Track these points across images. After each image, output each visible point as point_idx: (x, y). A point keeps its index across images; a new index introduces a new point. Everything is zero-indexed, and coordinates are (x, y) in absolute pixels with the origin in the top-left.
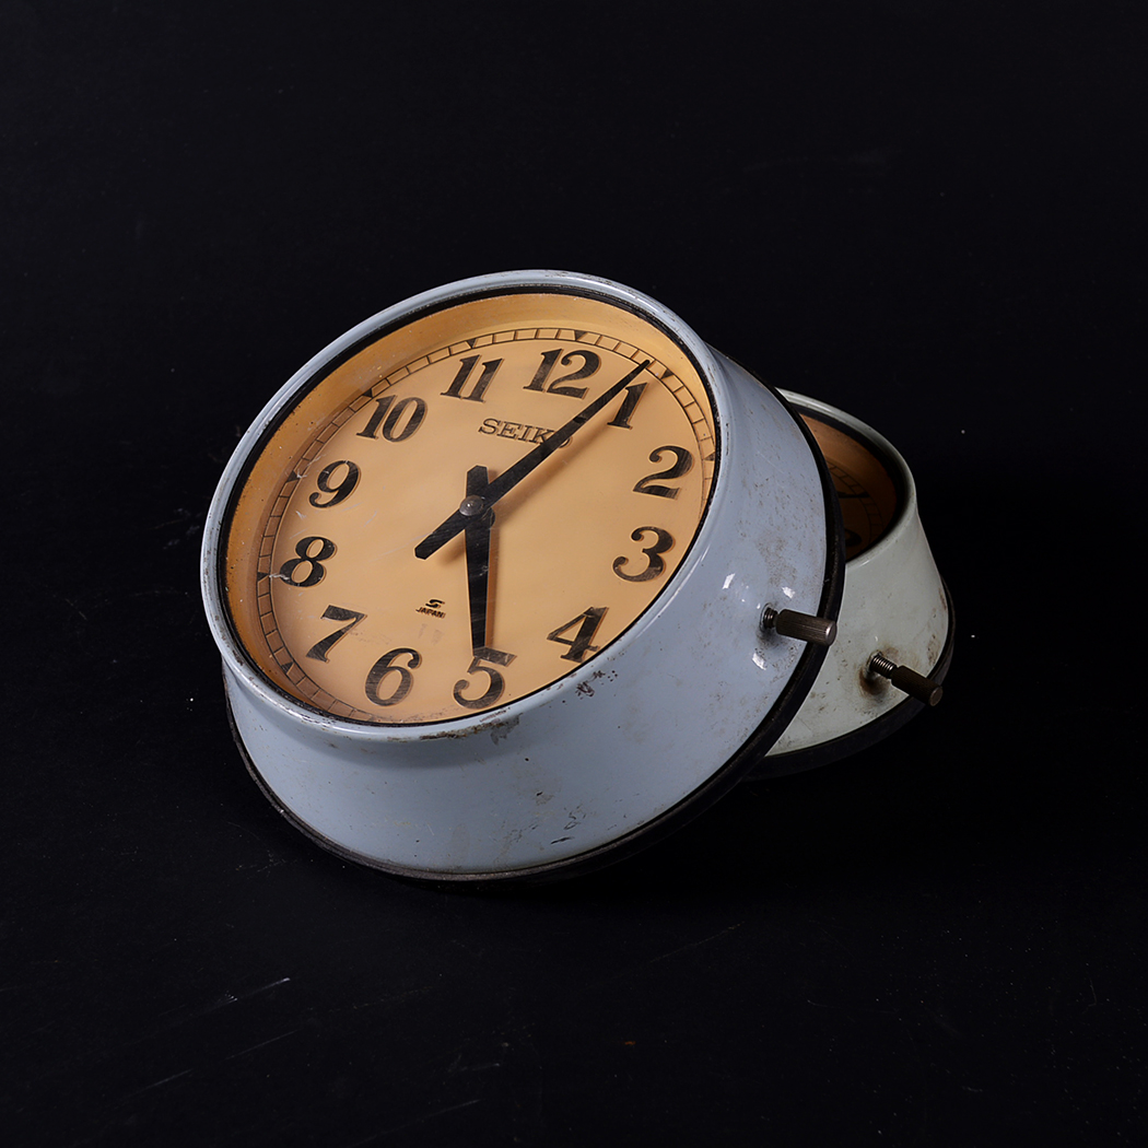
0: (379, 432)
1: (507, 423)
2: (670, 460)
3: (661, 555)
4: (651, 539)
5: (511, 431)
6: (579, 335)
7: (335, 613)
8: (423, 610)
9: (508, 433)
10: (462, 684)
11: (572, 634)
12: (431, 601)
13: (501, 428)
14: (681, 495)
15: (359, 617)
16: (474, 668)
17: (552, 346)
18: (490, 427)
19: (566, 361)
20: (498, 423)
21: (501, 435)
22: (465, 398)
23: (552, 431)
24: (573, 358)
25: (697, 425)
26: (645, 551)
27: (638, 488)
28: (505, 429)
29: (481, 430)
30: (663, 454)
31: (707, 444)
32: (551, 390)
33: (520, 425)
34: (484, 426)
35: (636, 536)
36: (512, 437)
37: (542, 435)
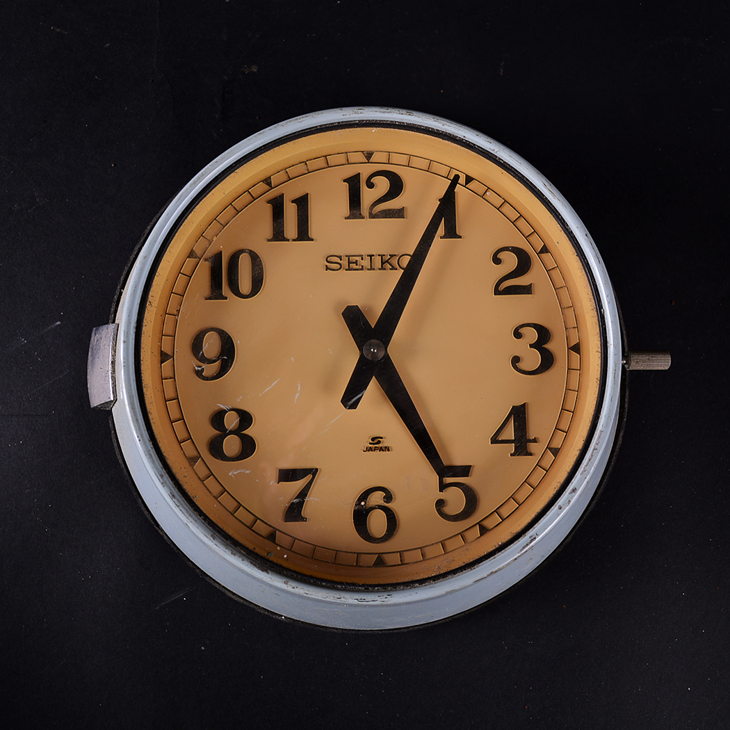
0: (226, 290)
1: (349, 256)
2: (511, 261)
3: (545, 346)
4: (532, 335)
5: (356, 263)
6: (369, 155)
7: (288, 475)
8: (370, 449)
9: (354, 266)
10: (440, 504)
11: (510, 433)
12: (373, 439)
13: (345, 262)
14: (536, 289)
15: (314, 472)
16: (443, 487)
17: (350, 171)
18: (333, 263)
19: (370, 185)
20: (340, 258)
21: (349, 269)
22: (294, 240)
23: (395, 255)
24: (375, 180)
25: (518, 223)
26: (531, 346)
27: (497, 292)
28: (349, 263)
29: (327, 268)
30: (501, 256)
31: (534, 238)
32: (372, 216)
33: (361, 256)
34: (328, 264)
35: (518, 335)
36: (362, 269)
37: (387, 261)
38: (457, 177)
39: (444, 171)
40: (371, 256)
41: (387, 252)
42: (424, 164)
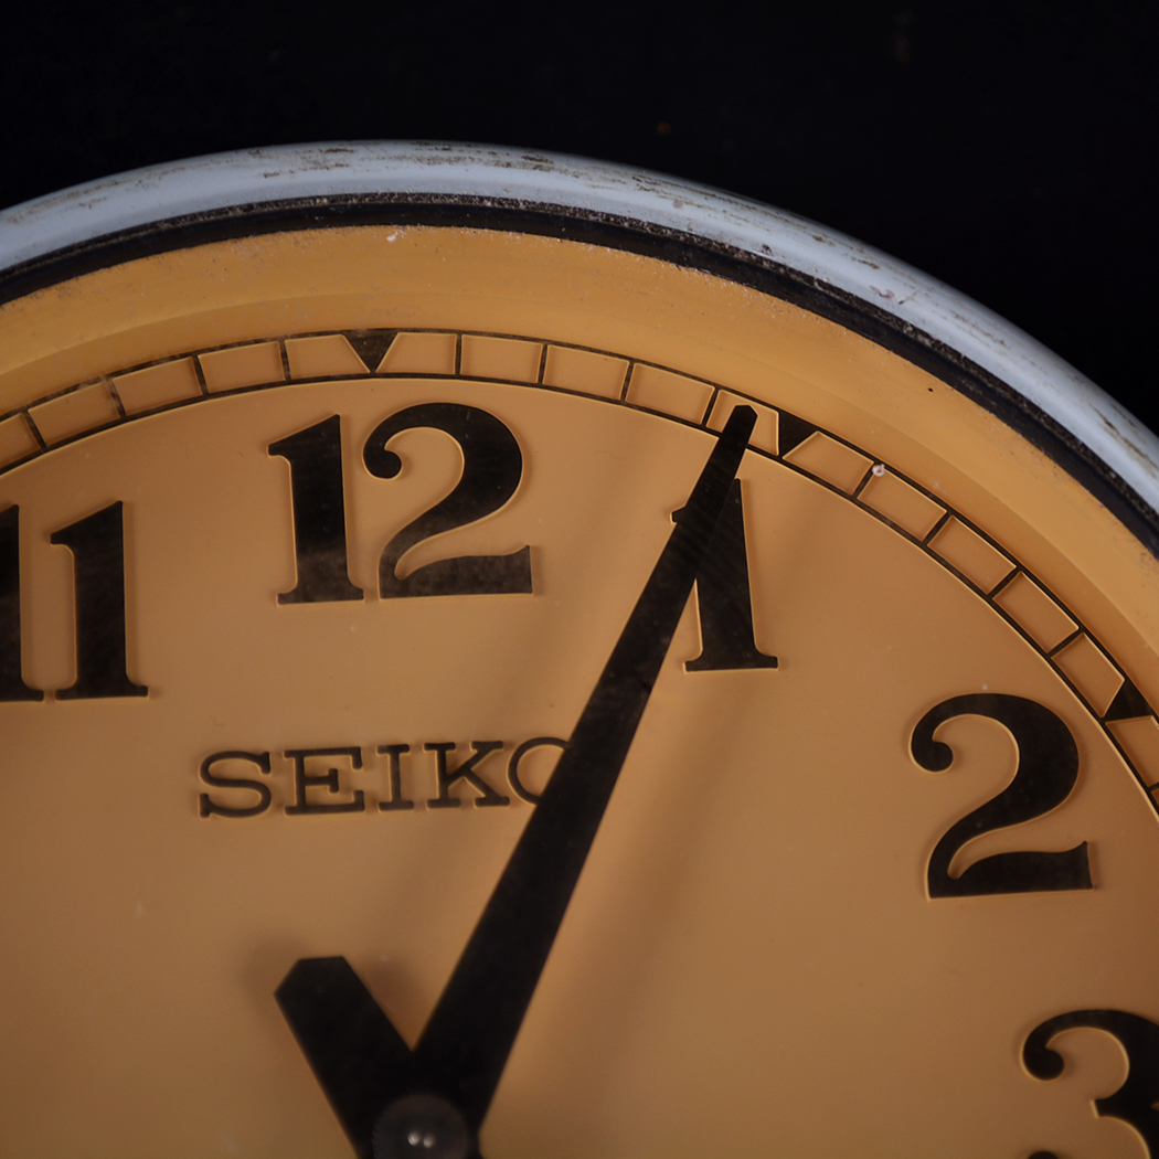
1: (299, 755)
2: (990, 754)
4: (1104, 1059)
5: (332, 779)
6: (372, 345)
9: (322, 793)
13: (283, 780)
14: (1107, 865)
17: (297, 410)
19: (384, 463)
20: (263, 760)
21: (304, 807)
22: (63, 694)
23: (499, 744)
24: (405, 442)
25: (1012, 600)
26: (1107, 1106)
27: (942, 882)
28: (304, 779)
29: (209, 807)
30: (952, 732)
31: (1086, 658)
32: (397, 586)
33: (356, 753)
34: (212, 790)
35: (1042, 1057)
36: (358, 804)
37: (466, 770)
38: (743, 421)
39: (690, 399)
40: (396, 750)
41: (463, 731)
42: (606, 375)
